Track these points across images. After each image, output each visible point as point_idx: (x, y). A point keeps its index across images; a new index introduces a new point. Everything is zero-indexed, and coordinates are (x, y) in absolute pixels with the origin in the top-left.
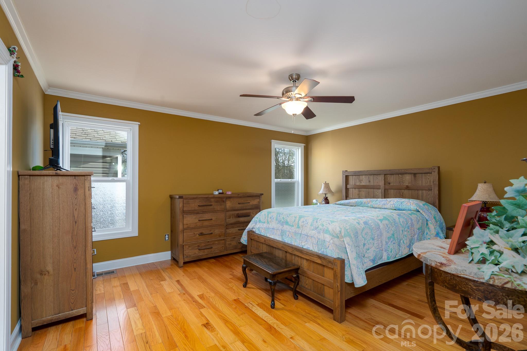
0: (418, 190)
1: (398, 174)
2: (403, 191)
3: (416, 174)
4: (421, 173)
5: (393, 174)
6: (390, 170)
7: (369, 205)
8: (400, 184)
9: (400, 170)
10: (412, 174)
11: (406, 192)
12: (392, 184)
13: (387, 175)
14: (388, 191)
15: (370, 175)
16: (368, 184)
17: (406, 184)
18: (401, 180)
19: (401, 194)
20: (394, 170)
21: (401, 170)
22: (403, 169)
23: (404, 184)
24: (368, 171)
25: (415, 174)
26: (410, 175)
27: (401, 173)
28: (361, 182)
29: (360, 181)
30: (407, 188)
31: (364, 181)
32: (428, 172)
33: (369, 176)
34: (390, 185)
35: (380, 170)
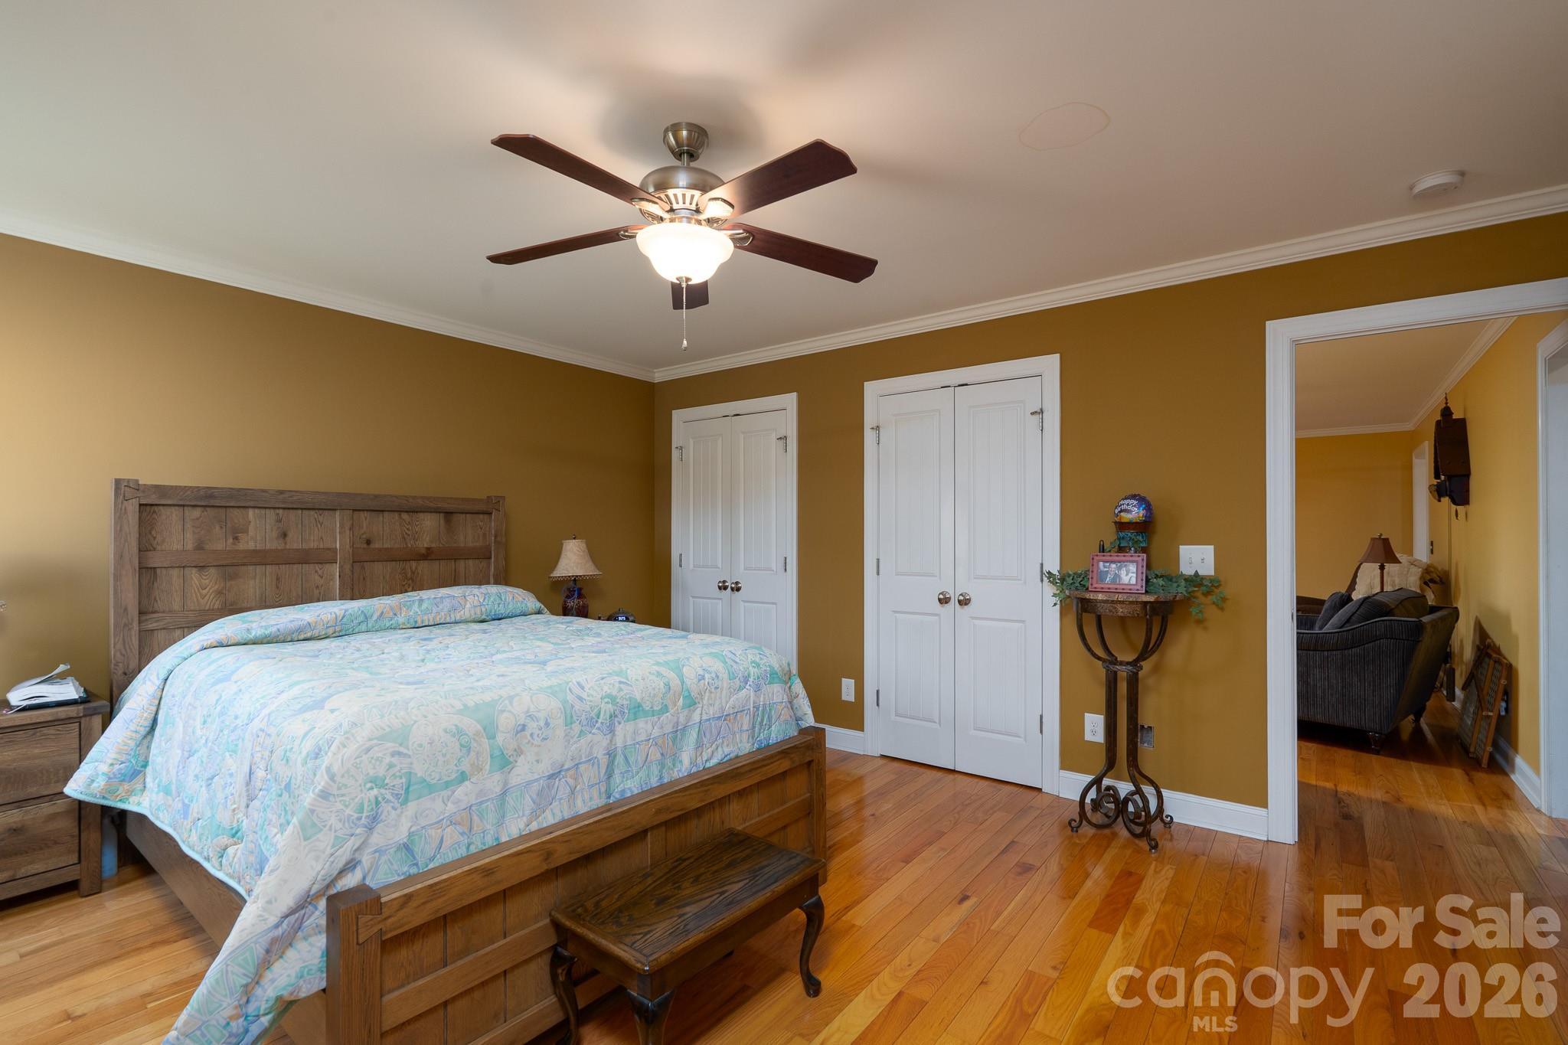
0: (455, 559)
1: (400, 511)
2: (414, 564)
3: (452, 513)
4: (462, 513)
5: (383, 511)
6: (376, 497)
7: (401, 619)
8: (406, 544)
9: (411, 500)
10: (440, 512)
11: (423, 567)
12: (377, 545)
13: (362, 513)
14: (363, 568)
15: (284, 508)
16: (273, 544)
17: (425, 542)
18: (408, 529)
19: (409, 575)
20: (392, 496)
21: (414, 498)
22: (422, 497)
23: (417, 543)
24: (282, 492)
25: (448, 514)
26: (434, 516)
27: (412, 509)
28: (236, 538)
29: (236, 534)
30: (427, 555)
31: (251, 533)
32: (485, 509)
33: (281, 511)
34: (372, 546)
35: (339, 494)
